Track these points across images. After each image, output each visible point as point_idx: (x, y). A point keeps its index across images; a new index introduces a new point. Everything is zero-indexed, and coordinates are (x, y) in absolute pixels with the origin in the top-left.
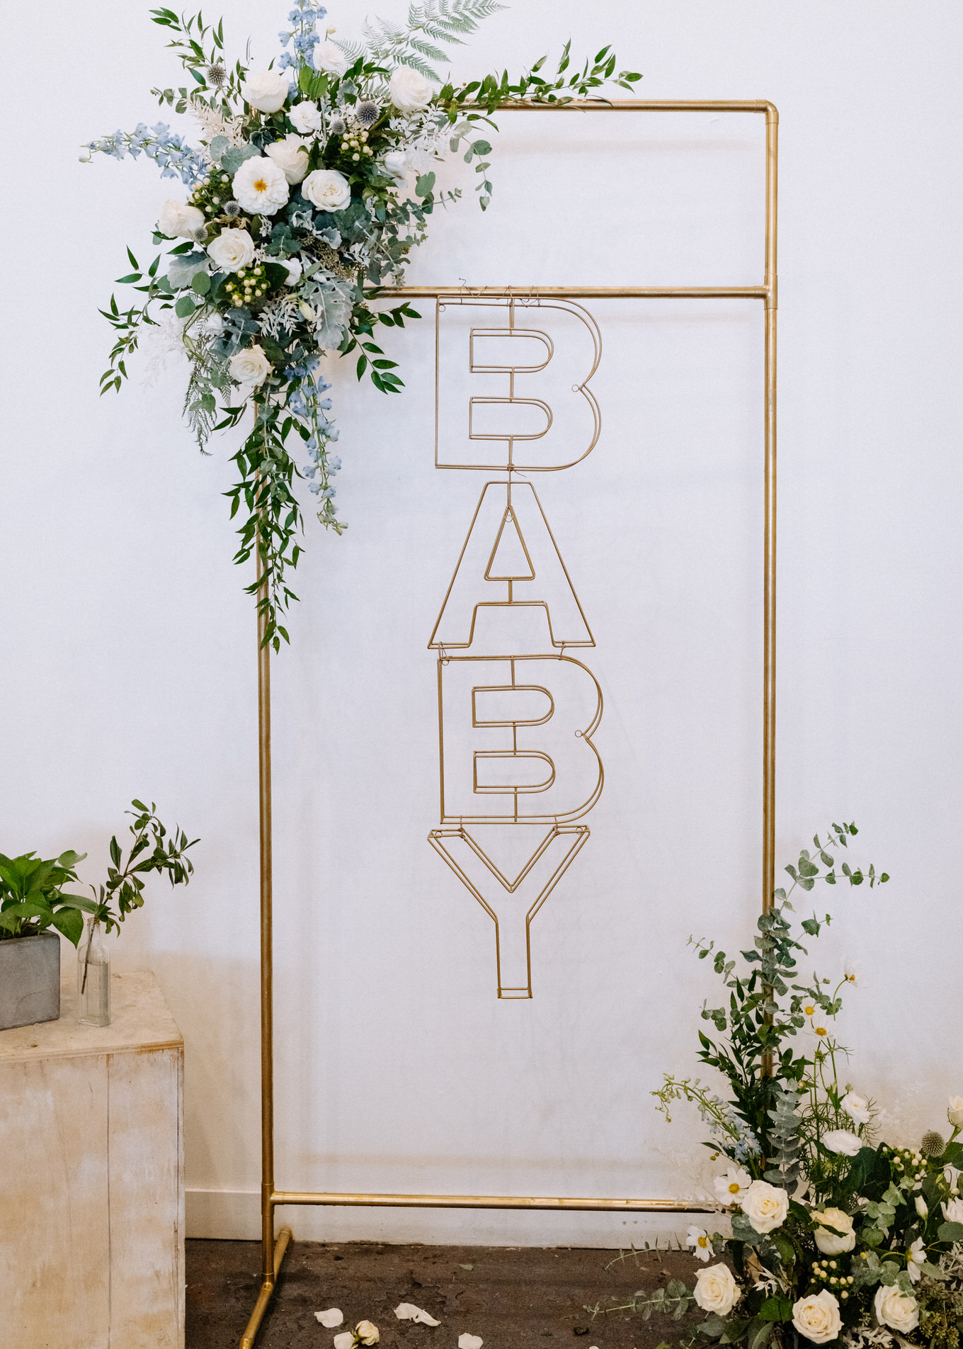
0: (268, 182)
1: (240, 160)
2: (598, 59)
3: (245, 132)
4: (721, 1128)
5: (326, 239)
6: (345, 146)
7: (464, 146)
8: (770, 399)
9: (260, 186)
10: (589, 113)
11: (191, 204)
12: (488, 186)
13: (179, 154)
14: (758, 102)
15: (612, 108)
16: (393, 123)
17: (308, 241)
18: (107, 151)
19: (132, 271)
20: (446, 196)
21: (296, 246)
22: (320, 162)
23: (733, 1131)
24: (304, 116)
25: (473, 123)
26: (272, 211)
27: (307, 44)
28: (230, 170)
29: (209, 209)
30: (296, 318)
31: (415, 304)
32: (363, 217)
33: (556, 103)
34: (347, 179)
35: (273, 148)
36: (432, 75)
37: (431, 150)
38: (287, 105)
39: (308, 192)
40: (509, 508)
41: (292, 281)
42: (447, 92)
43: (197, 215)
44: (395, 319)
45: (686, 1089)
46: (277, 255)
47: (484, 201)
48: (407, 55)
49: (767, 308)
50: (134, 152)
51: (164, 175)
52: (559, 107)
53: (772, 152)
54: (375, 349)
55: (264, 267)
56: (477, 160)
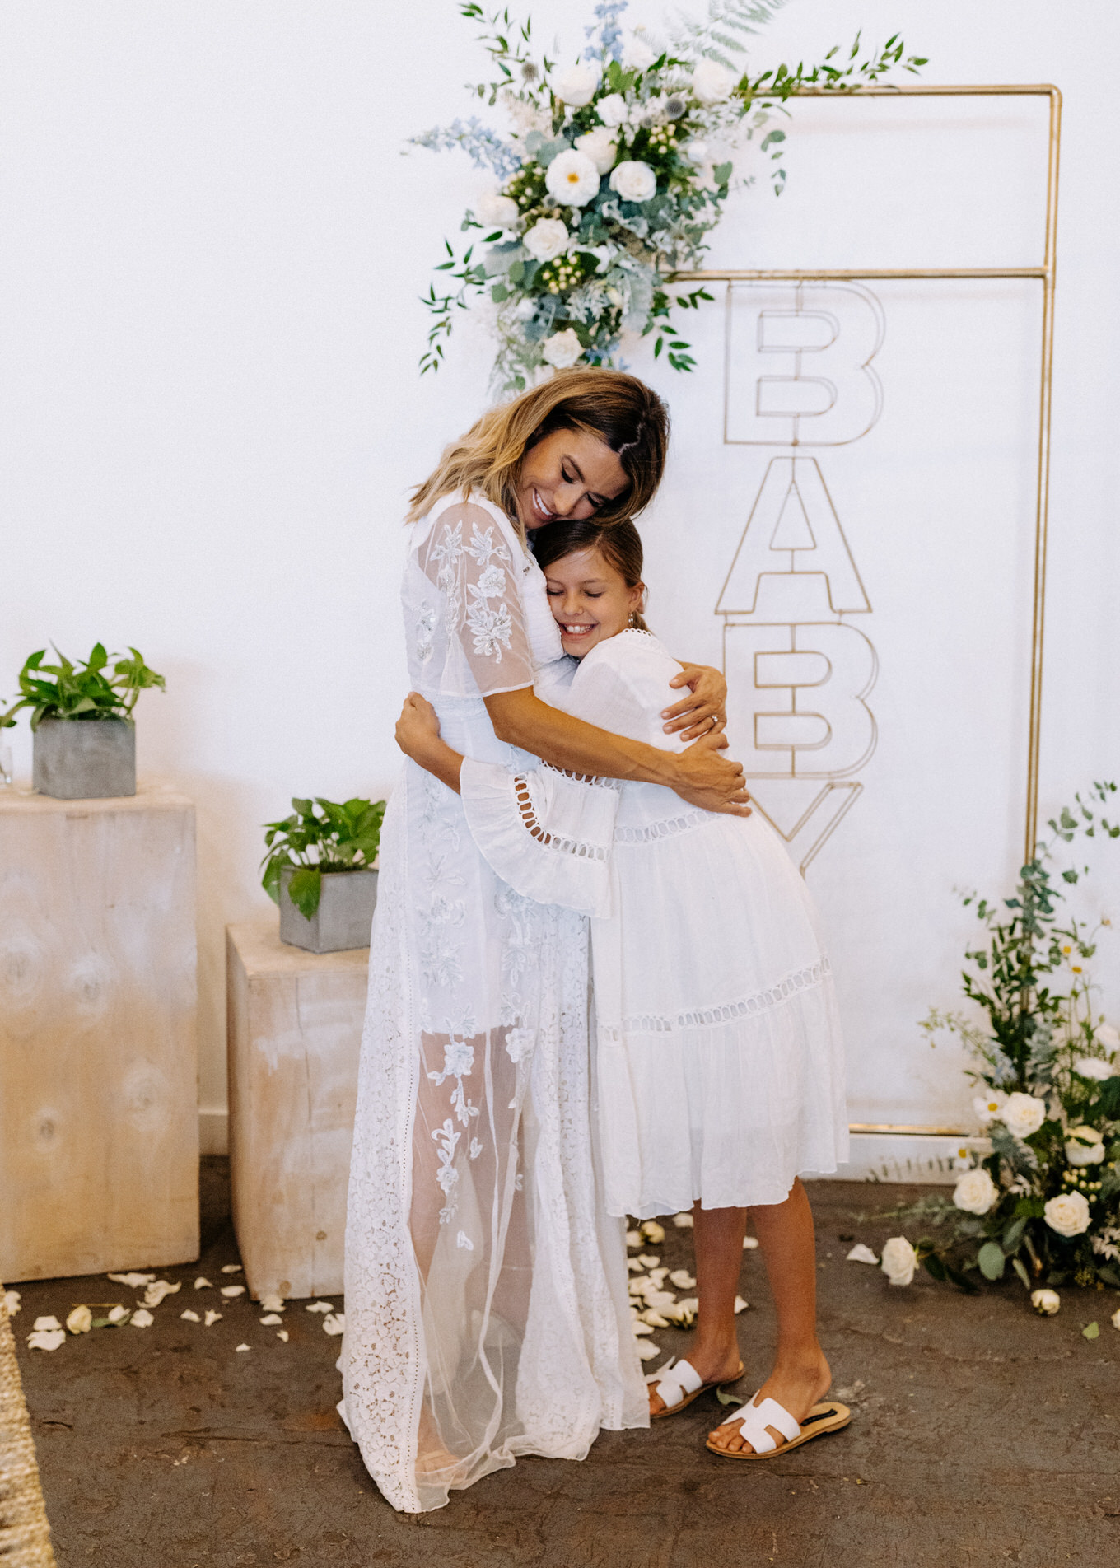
0: (580, 175)
1: (553, 154)
2: (888, 45)
3: (556, 126)
4: (980, 1056)
5: (632, 228)
6: (653, 140)
7: (760, 136)
8: (1046, 377)
9: (573, 178)
10: (878, 99)
11: (503, 195)
12: (783, 174)
13: (491, 147)
14: (1042, 85)
15: (900, 94)
16: (693, 114)
17: (615, 230)
18: (426, 144)
19: (447, 259)
20: (741, 183)
21: (604, 234)
22: (627, 154)
23: (992, 1060)
24: (611, 109)
25: (768, 110)
26: (584, 202)
27: (610, 39)
28: (544, 162)
29: (523, 200)
30: (602, 302)
31: (710, 288)
32: (667, 206)
33: (846, 90)
34: (653, 170)
35: (582, 141)
36: (730, 66)
37: (731, 140)
38: (595, 100)
39: (617, 182)
40: (793, 481)
41: (600, 269)
42: (744, 84)
43: (512, 206)
44: (693, 300)
45: (949, 1021)
46: (586, 243)
47: (779, 189)
48: (706, 47)
49: (1045, 288)
50: (449, 145)
51: (475, 166)
52: (850, 94)
53: (1055, 135)
54: (670, 331)
55: (578, 256)
56: (773, 148)
